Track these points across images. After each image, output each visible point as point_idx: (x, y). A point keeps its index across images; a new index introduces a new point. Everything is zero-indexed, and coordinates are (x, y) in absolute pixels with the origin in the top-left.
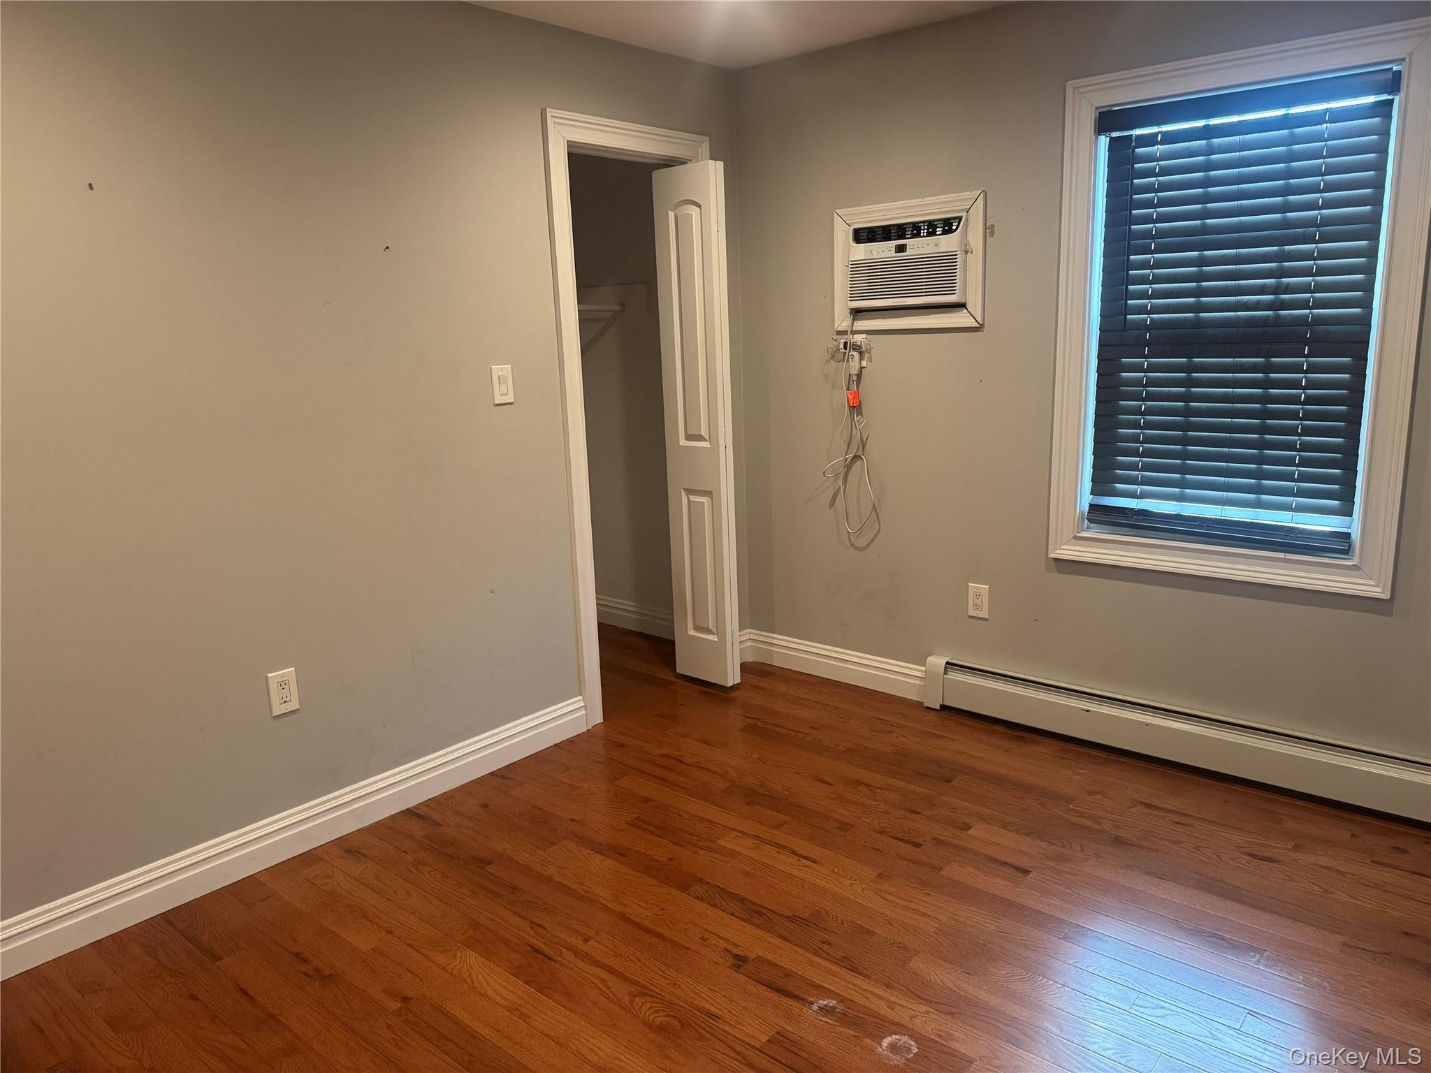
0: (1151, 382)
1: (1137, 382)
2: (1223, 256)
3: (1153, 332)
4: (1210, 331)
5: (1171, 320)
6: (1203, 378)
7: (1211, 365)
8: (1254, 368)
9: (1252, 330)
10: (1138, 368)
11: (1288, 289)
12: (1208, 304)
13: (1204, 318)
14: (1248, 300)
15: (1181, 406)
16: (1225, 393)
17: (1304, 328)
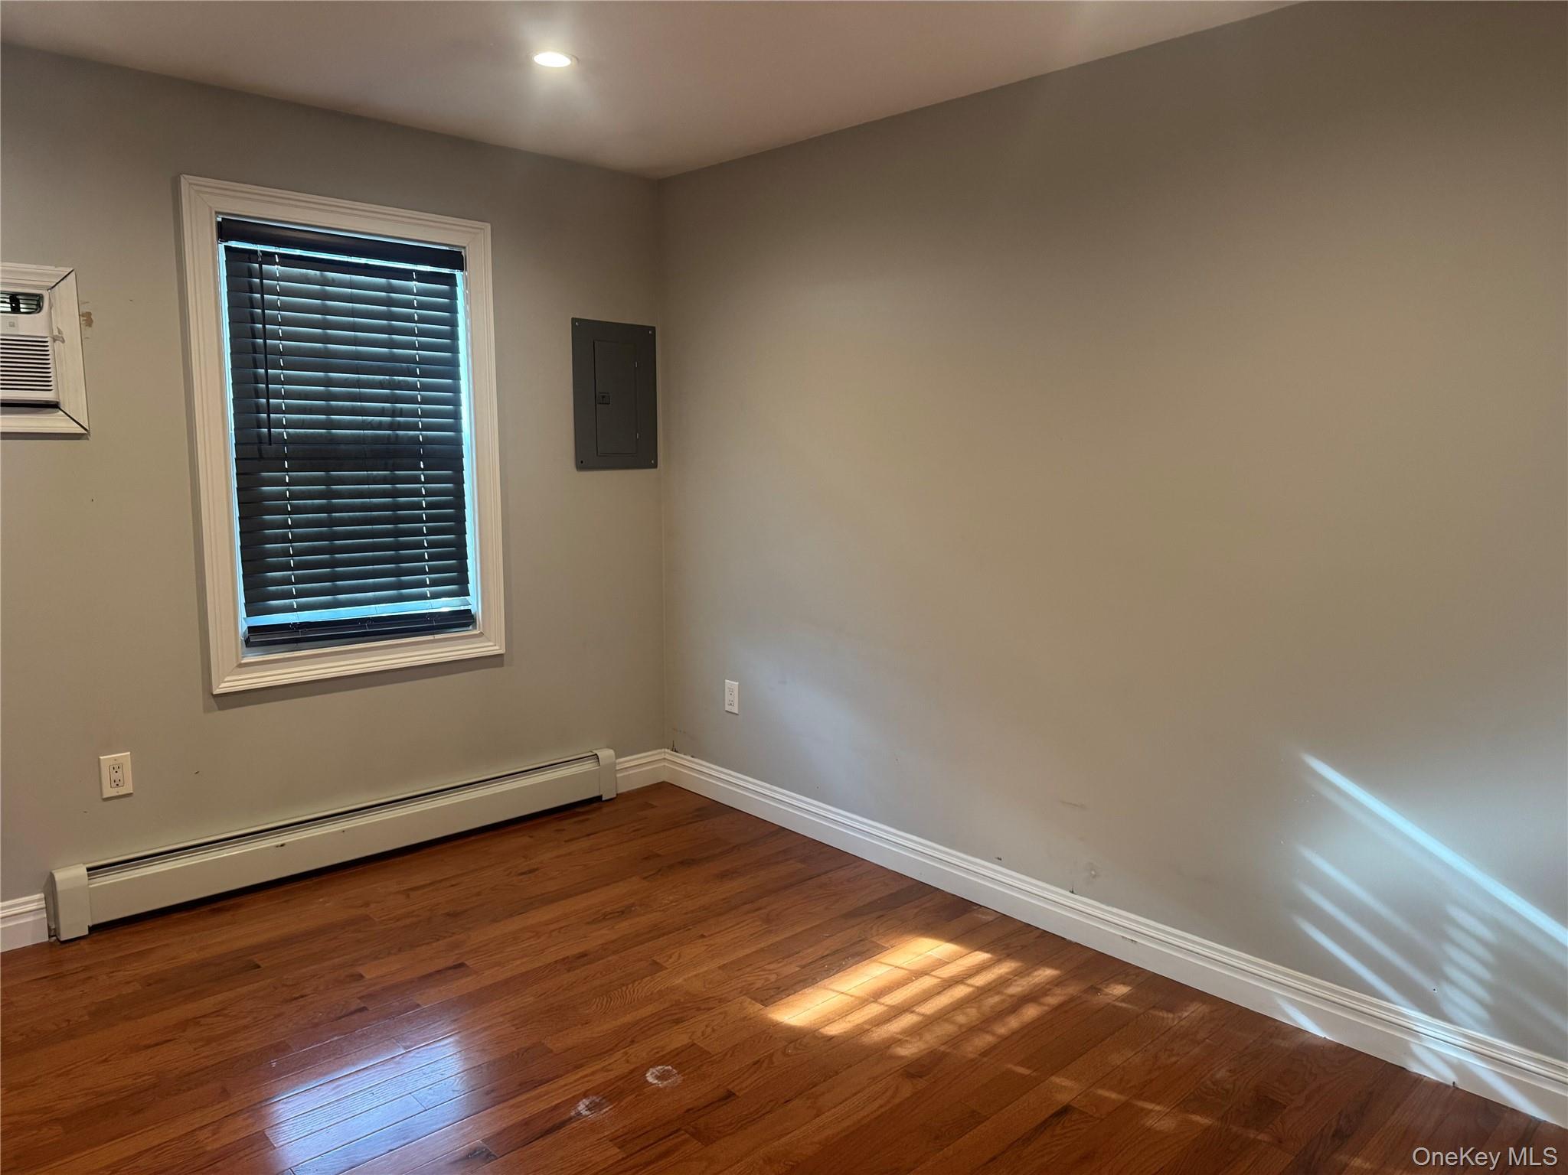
0: (294, 496)
1: (281, 496)
2: (347, 379)
3: (291, 446)
4: (343, 447)
5: (306, 436)
6: (341, 490)
7: (348, 477)
8: (384, 480)
9: (378, 446)
10: (281, 482)
11: (402, 413)
12: (339, 421)
13: (336, 434)
14: (373, 420)
15: (325, 517)
16: (363, 503)
17: (417, 447)
